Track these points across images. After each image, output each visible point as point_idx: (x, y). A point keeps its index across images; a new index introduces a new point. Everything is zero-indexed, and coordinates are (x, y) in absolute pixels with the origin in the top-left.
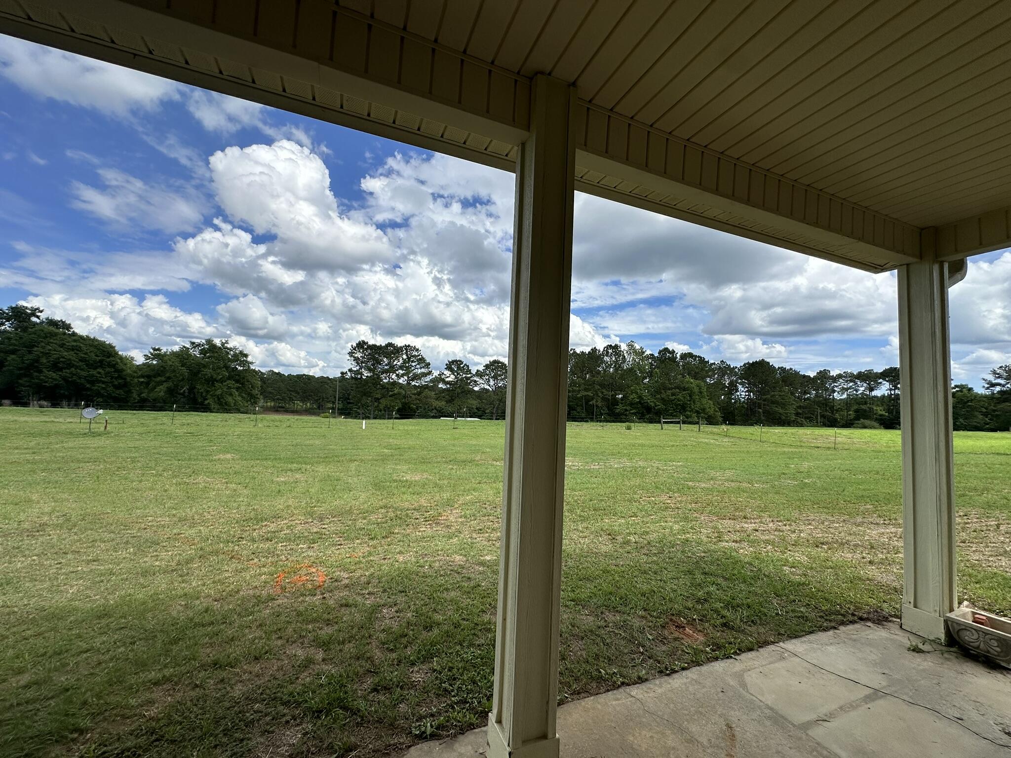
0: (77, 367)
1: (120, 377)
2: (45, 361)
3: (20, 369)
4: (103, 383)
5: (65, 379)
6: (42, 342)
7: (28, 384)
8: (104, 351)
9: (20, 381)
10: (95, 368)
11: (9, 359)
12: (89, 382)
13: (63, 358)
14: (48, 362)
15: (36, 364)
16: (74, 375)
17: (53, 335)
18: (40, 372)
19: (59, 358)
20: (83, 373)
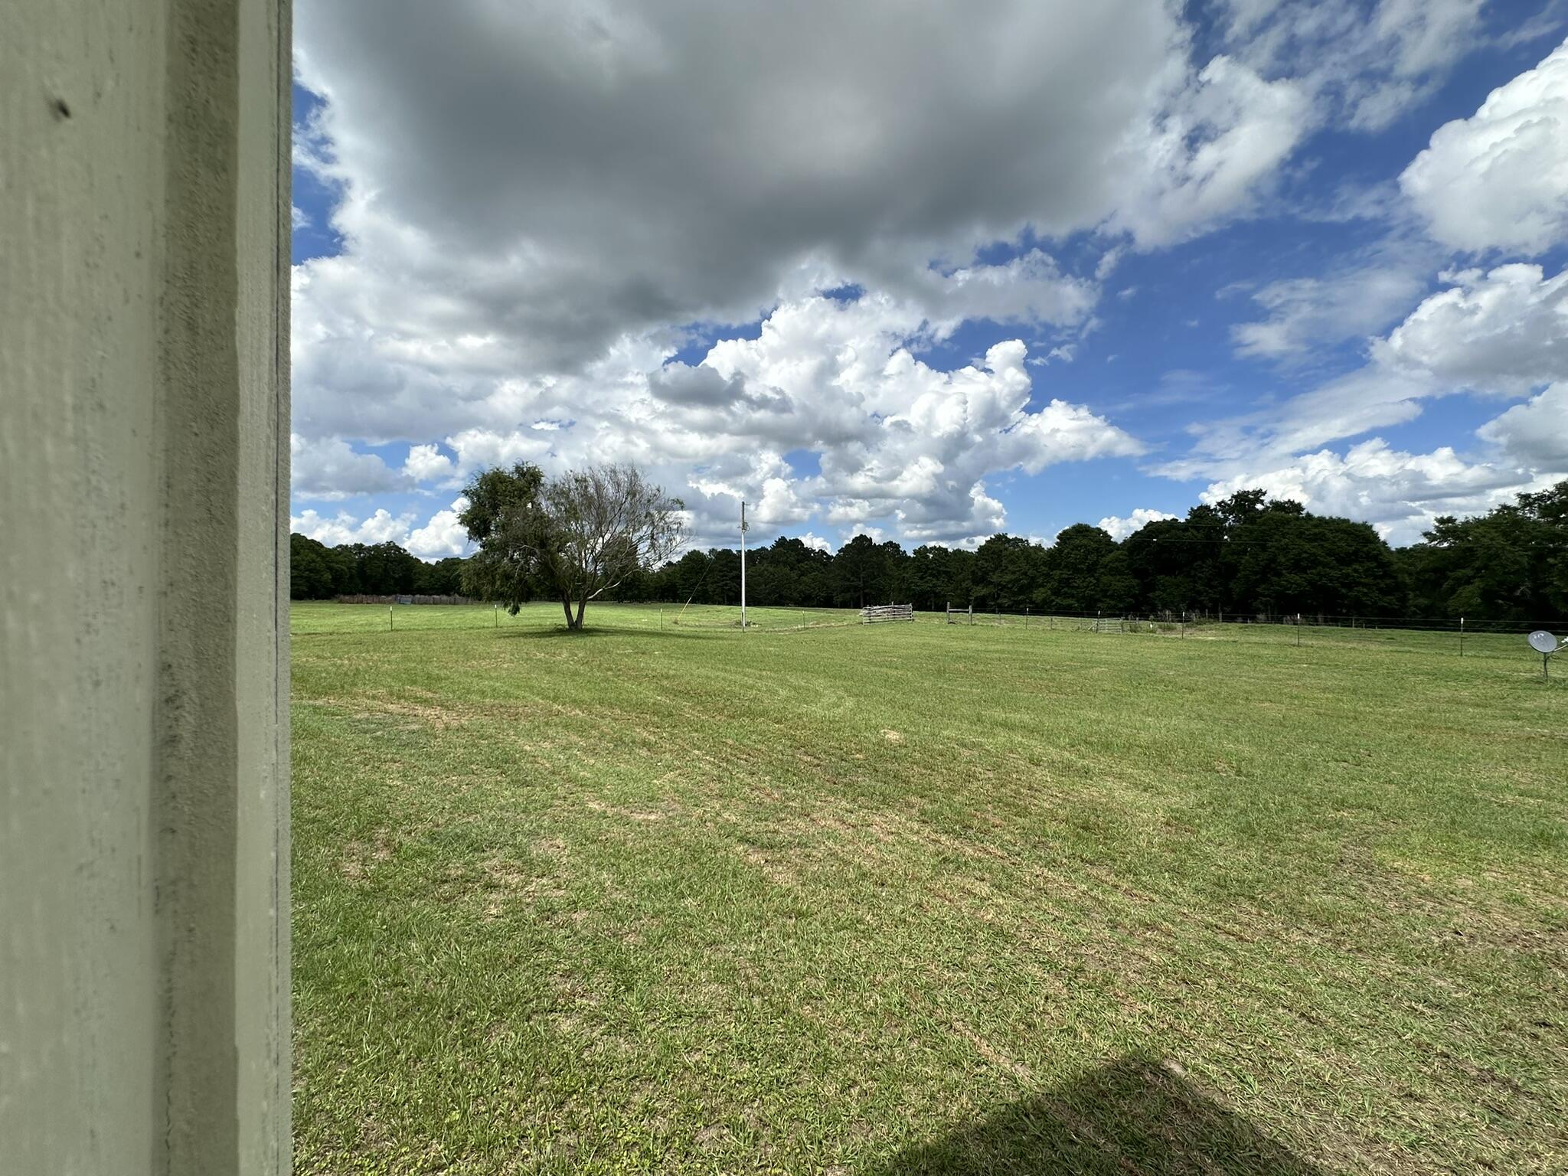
0: (1325, 565)
1: (1386, 575)
2: (1283, 560)
3: (1256, 573)
4: (1364, 585)
5: (1311, 583)
6: (1275, 534)
7: (1267, 592)
8: (1358, 536)
9: (1258, 590)
10: (1349, 565)
11: (1243, 561)
12: (1344, 585)
13: (1306, 552)
14: (1288, 561)
15: (1273, 566)
16: (1322, 576)
17: (1287, 522)
18: (1279, 575)
19: (1299, 554)
20: (1334, 573)
